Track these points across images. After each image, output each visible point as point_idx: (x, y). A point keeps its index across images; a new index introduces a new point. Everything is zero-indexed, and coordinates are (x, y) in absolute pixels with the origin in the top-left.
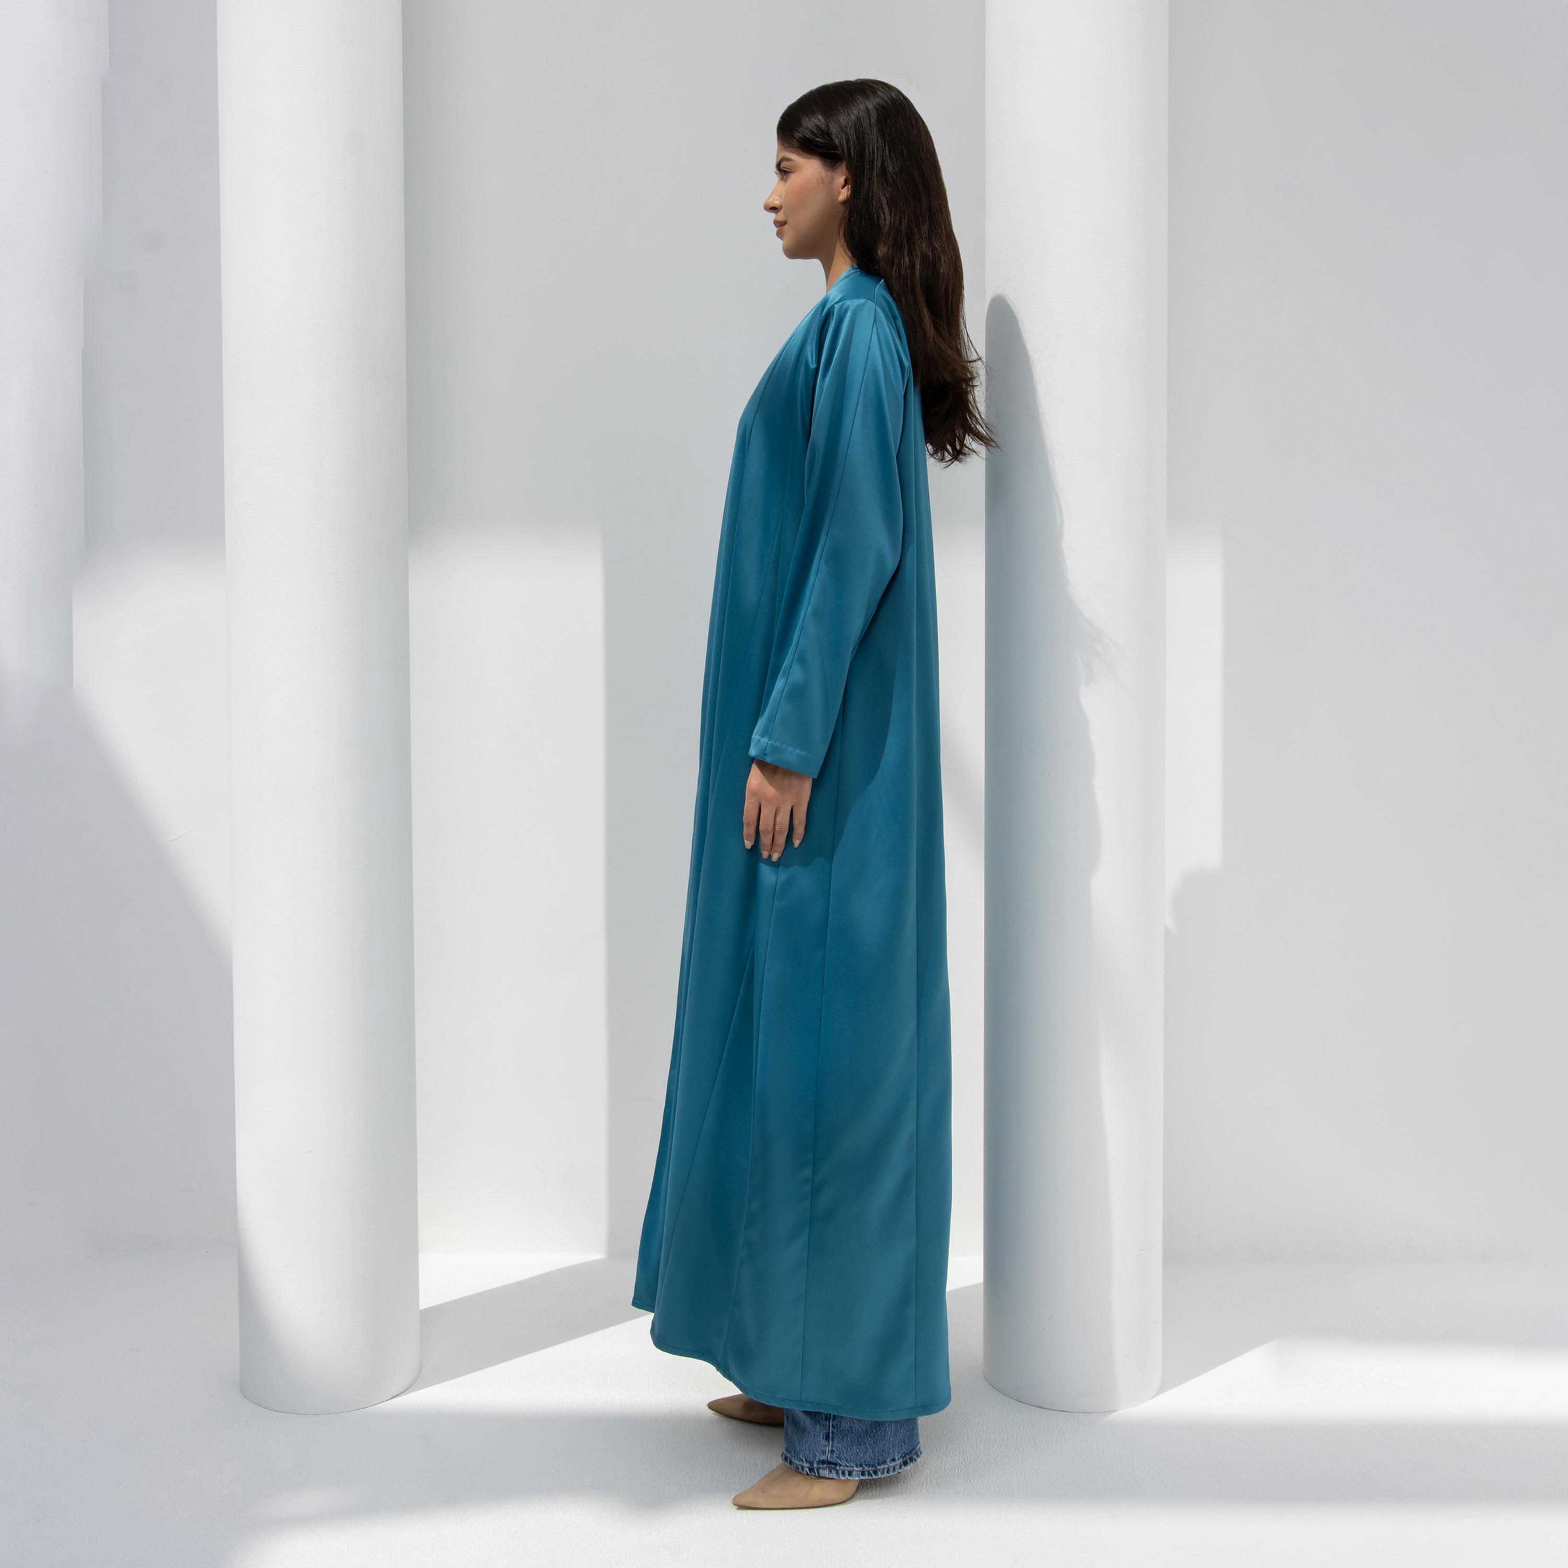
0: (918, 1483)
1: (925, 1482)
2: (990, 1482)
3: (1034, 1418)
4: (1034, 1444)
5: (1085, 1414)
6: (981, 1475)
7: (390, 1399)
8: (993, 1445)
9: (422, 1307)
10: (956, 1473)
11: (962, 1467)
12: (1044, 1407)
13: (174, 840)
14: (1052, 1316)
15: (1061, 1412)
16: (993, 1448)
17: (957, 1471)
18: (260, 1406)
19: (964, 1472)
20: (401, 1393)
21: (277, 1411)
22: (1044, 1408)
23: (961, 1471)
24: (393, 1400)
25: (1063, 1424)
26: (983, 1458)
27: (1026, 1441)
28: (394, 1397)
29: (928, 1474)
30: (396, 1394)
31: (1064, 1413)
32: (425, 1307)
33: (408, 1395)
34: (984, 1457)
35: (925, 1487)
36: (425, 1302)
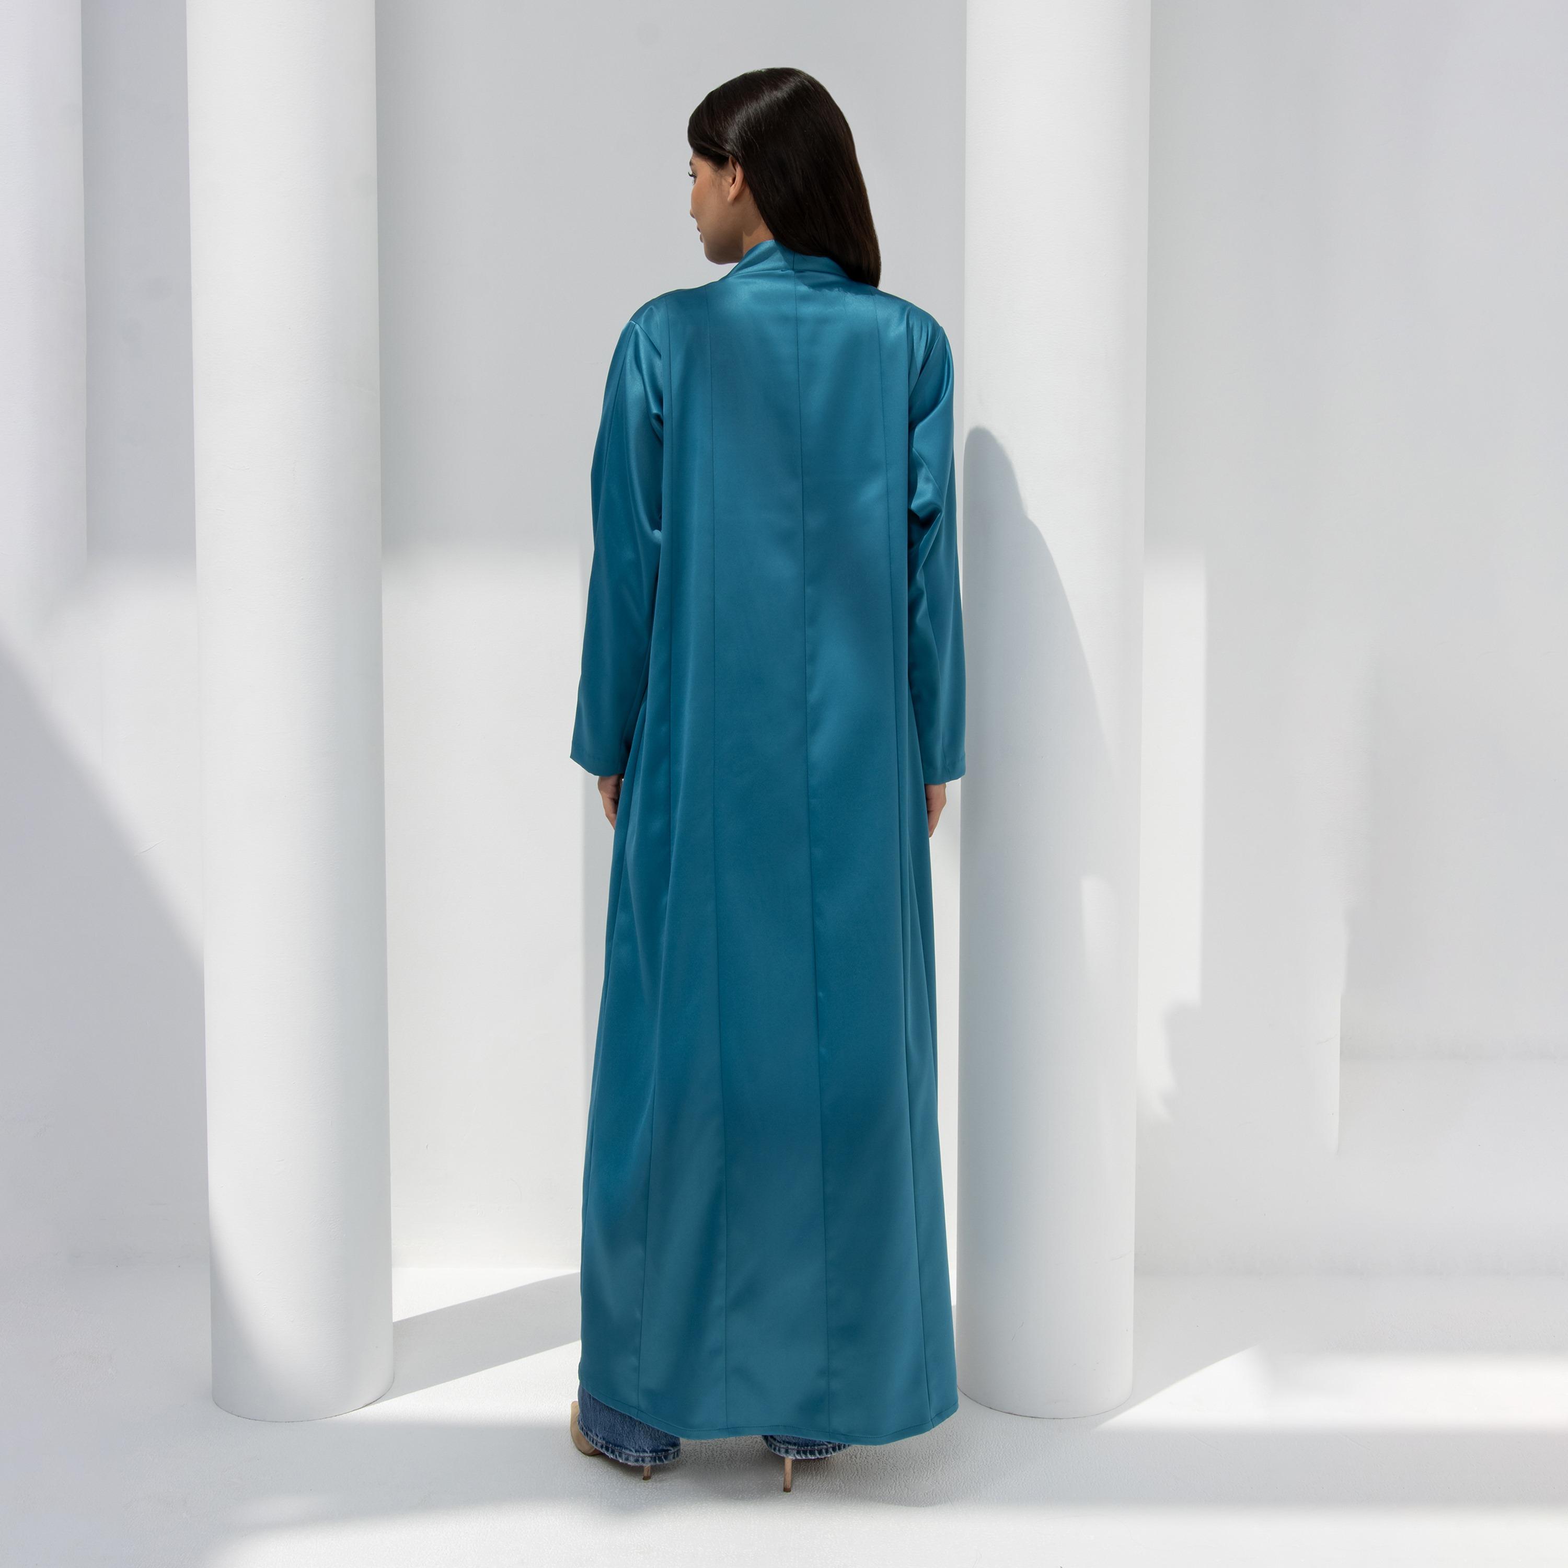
0: (888, 1485)
1: (895, 1484)
2: (958, 1484)
3: (1004, 1424)
4: (1003, 1448)
5: (1055, 1420)
6: (950, 1477)
7: (363, 1407)
8: (963, 1450)
9: (396, 1318)
10: (925, 1476)
11: (931, 1470)
12: (1014, 1413)
13: (144, 852)
14: (1023, 1323)
15: (1031, 1418)
16: (963, 1452)
17: (926, 1474)
18: (232, 1414)
19: (933, 1474)
20: (374, 1402)
21: (250, 1419)
22: (1015, 1415)
23: (930, 1473)
24: (366, 1408)
25: (1033, 1430)
26: (952, 1462)
27: (996, 1446)
28: (367, 1405)
29: (897, 1476)
30: (370, 1402)
31: (1034, 1418)
32: (400, 1319)
33: (381, 1403)
34: (953, 1460)
35: (893, 1489)
36: (398, 1315)
